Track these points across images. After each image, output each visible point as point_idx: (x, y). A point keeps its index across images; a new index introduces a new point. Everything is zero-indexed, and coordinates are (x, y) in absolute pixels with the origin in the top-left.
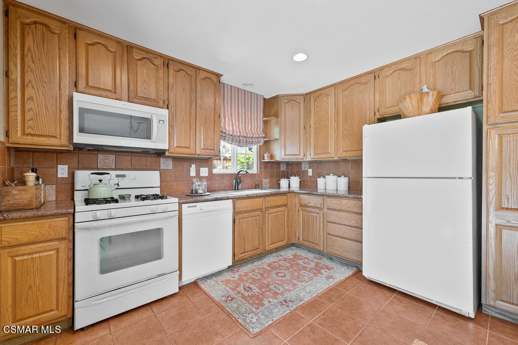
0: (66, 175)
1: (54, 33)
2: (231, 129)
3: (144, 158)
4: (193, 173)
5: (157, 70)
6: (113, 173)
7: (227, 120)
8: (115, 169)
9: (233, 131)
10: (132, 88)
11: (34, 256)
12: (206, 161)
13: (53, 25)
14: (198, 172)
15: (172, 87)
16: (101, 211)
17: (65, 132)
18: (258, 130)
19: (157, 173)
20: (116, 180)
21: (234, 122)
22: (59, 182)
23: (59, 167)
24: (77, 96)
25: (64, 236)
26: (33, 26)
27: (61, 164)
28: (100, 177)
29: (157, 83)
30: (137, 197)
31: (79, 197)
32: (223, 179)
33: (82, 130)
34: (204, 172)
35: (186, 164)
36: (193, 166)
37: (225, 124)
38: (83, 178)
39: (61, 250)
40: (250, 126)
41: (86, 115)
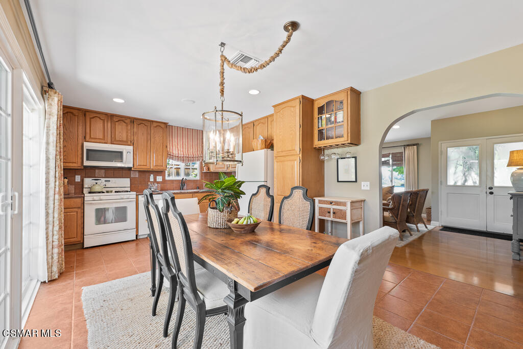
0: (79, 181)
1: (75, 115)
2: (177, 153)
3: (121, 171)
4: (152, 179)
5: (127, 126)
6: (103, 180)
7: (174, 147)
8: (105, 178)
9: (178, 154)
10: (113, 136)
11: (68, 214)
12: (161, 172)
13: (75, 112)
14: (155, 179)
15: (136, 133)
16: (96, 197)
17: (80, 161)
18: (198, 152)
19: (128, 180)
20: (105, 183)
21: (179, 148)
22: (76, 184)
23: (76, 176)
24: (86, 144)
25: (80, 206)
26: (66, 114)
27: (77, 175)
28: (96, 181)
29: (127, 132)
30: (116, 192)
31: (85, 191)
32: (173, 183)
33: (88, 159)
34: (159, 179)
35: (147, 174)
36: (152, 176)
37: (173, 150)
38: (88, 182)
39: (79, 212)
40: (191, 150)
41: (90, 152)
